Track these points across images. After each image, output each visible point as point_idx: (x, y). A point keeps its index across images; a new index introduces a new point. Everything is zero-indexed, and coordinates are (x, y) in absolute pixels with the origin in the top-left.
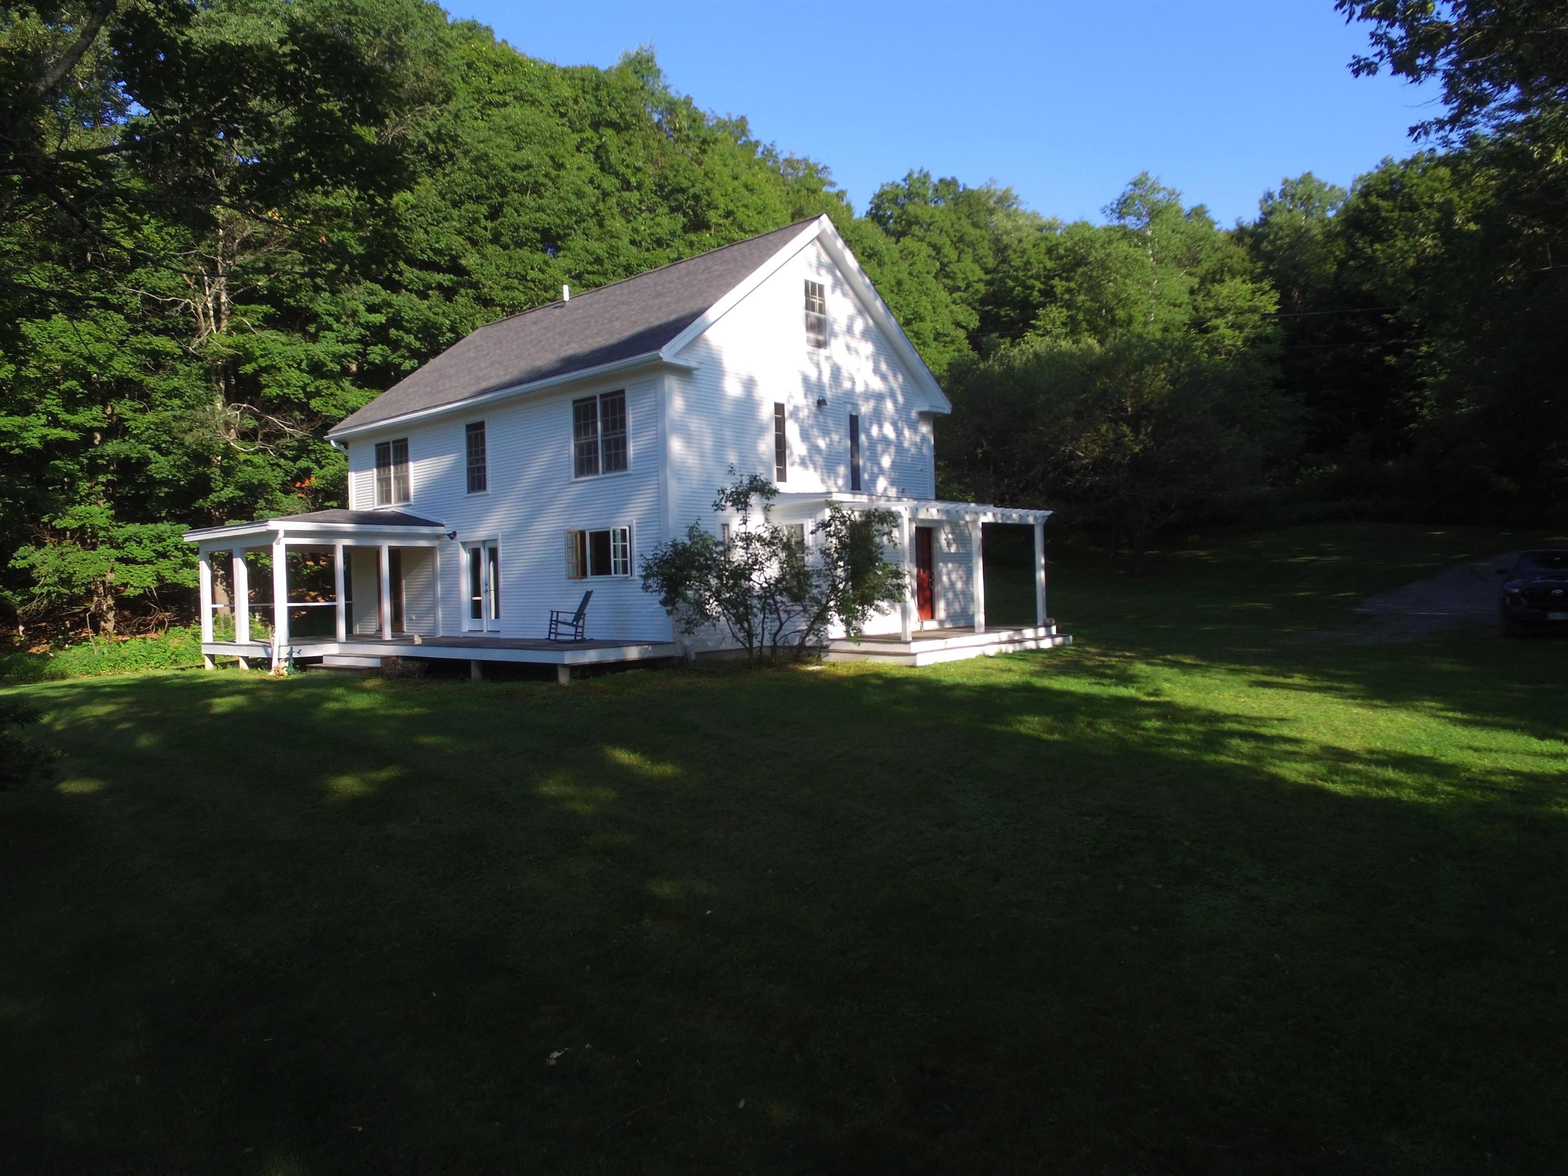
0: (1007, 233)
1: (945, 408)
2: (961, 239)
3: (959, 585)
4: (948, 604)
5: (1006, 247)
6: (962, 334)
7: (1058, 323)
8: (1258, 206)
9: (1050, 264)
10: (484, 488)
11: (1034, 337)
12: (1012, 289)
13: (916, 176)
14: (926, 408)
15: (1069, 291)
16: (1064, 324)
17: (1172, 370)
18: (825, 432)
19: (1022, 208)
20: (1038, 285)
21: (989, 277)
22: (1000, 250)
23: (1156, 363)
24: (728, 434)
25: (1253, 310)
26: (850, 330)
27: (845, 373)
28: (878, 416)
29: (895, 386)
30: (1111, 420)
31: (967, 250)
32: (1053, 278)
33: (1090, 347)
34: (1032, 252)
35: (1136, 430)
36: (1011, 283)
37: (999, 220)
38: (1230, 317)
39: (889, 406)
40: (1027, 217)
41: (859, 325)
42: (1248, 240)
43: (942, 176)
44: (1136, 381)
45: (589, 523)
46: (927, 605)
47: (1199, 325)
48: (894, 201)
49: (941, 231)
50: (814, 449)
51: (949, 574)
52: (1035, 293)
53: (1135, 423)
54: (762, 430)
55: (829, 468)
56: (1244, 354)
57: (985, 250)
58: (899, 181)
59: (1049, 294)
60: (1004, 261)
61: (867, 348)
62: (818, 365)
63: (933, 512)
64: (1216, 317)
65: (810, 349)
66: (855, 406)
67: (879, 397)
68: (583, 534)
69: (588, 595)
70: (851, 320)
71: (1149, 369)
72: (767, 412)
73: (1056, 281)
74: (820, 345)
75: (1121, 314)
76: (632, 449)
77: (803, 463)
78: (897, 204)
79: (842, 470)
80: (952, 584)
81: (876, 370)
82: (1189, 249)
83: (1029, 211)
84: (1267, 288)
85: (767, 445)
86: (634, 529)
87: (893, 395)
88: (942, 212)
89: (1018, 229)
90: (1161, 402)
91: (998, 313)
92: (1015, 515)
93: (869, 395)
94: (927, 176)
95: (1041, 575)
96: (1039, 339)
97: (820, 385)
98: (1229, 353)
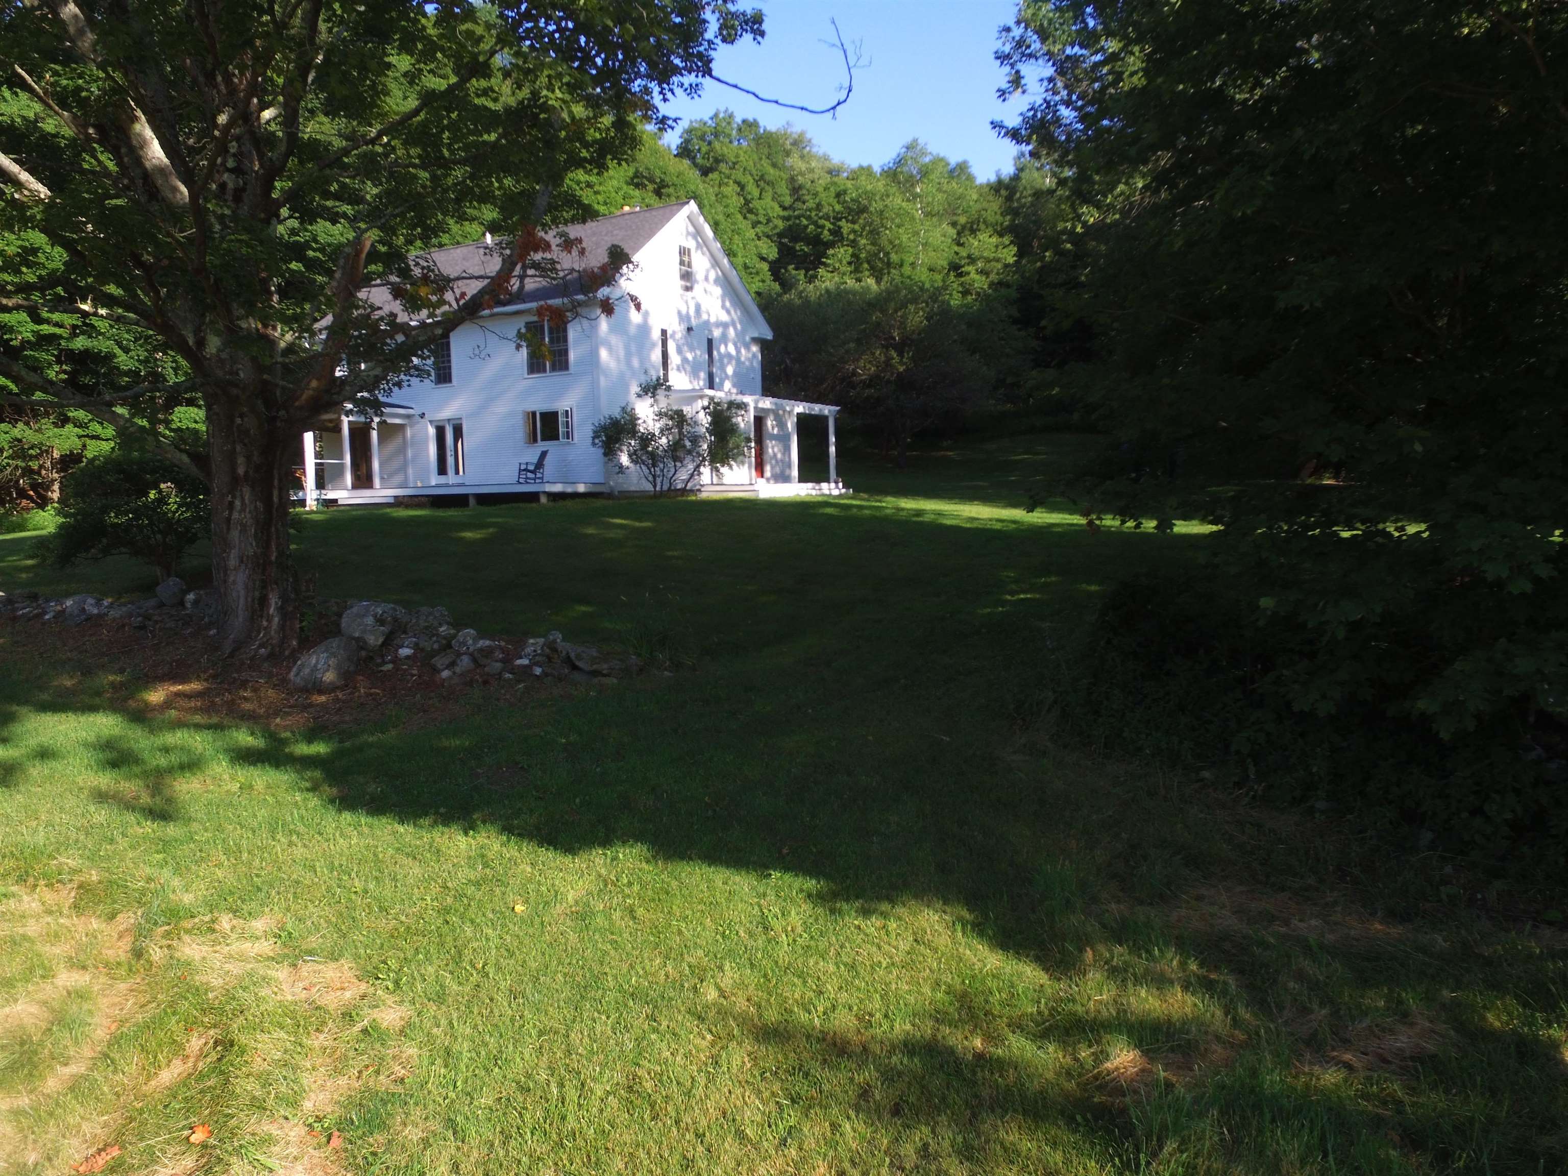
0: (802, 174)
1: (769, 336)
2: (762, 178)
3: (779, 456)
4: (772, 468)
5: (800, 187)
6: (765, 266)
7: (844, 262)
8: (1012, 162)
9: (838, 207)
10: (450, 381)
11: (825, 274)
12: (806, 227)
13: (721, 115)
14: (756, 335)
15: (854, 231)
16: (850, 263)
17: (928, 309)
18: (692, 349)
19: (814, 150)
20: (828, 225)
21: (786, 213)
22: (796, 190)
23: (917, 303)
24: (633, 348)
25: (998, 260)
26: (706, 279)
27: (703, 308)
28: (724, 338)
29: (735, 317)
30: (883, 346)
31: (767, 187)
32: (840, 220)
33: (868, 288)
34: (823, 195)
35: (901, 354)
36: (805, 222)
37: (794, 161)
38: (980, 264)
39: (731, 332)
40: (819, 159)
41: (712, 275)
42: (1004, 192)
43: (745, 117)
44: (902, 317)
45: (539, 405)
46: (760, 468)
47: (955, 268)
48: (702, 138)
49: (745, 169)
50: (685, 360)
51: (773, 448)
52: (826, 232)
53: (900, 349)
54: (654, 345)
55: (694, 374)
56: (990, 295)
57: (783, 188)
58: (706, 118)
59: (836, 231)
60: (798, 199)
61: (718, 291)
62: (687, 302)
63: (767, 403)
64: (968, 264)
65: (682, 292)
66: (710, 331)
67: (725, 326)
68: (534, 414)
69: (544, 454)
70: (708, 271)
71: (912, 308)
72: (656, 335)
73: (843, 223)
74: (688, 289)
75: (894, 257)
76: (572, 356)
77: (678, 369)
78: (704, 141)
79: (703, 375)
80: (775, 455)
81: (723, 307)
82: (949, 205)
83: (821, 152)
84: (1007, 242)
85: (656, 356)
86: (574, 410)
87: (733, 324)
88: (745, 152)
89: (812, 171)
90: (919, 334)
91: (794, 248)
92: (817, 409)
93: (719, 324)
94: (731, 116)
95: (832, 449)
96: (829, 275)
97: (688, 317)
98: (978, 294)
